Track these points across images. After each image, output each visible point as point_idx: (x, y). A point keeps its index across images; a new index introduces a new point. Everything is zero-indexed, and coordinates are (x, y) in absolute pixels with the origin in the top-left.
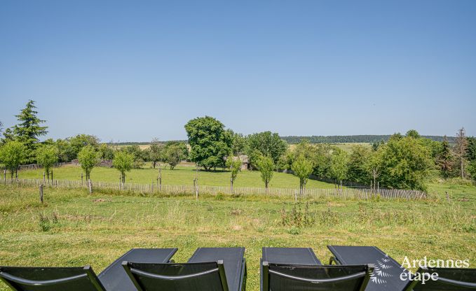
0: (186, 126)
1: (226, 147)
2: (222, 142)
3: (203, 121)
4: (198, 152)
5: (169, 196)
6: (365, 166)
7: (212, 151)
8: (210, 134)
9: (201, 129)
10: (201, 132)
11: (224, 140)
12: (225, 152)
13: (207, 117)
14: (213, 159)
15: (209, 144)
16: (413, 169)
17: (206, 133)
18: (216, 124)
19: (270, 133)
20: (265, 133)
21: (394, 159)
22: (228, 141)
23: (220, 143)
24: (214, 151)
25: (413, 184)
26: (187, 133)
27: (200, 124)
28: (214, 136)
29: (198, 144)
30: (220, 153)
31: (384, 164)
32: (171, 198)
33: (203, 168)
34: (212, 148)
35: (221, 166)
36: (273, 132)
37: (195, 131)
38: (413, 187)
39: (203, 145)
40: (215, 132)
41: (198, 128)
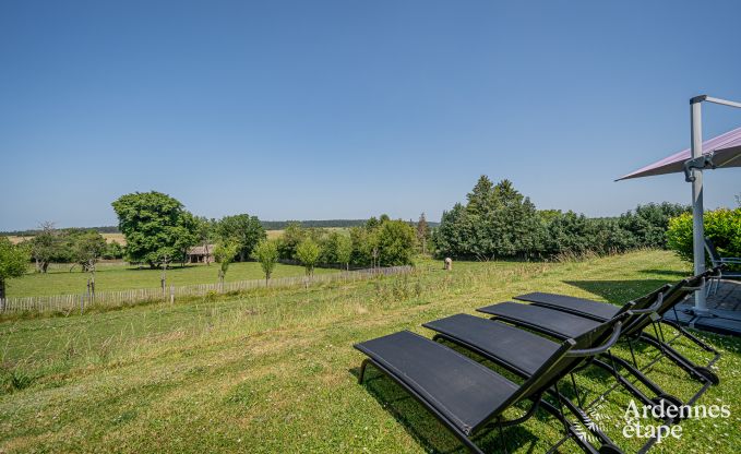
0: (115, 205)
1: (187, 233)
2: (180, 228)
3: (149, 197)
4: (139, 243)
5: (120, 308)
6: (364, 247)
7: (164, 240)
8: (160, 216)
9: (144, 209)
10: (144, 213)
11: (184, 225)
12: (186, 241)
13: (153, 193)
14: (166, 251)
15: (158, 230)
16: (405, 247)
17: (154, 215)
18: (170, 203)
19: (247, 216)
20: (241, 216)
21: (390, 239)
22: (190, 225)
23: (178, 229)
24: (168, 240)
25: (405, 261)
26: (117, 216)
27: (143, 201)
28: (167, 218)
29: (139, 231)
30: (177, 242)
31: (382, 244)
32: (125, 311)
33: (149, 266)
34: (164, 236)
35: (180, 261)
36: (251, 215)
37: (133, 211)
38: (405, 263)
39: (148, 233)
40: (168, 213)
41: (139, 208)
